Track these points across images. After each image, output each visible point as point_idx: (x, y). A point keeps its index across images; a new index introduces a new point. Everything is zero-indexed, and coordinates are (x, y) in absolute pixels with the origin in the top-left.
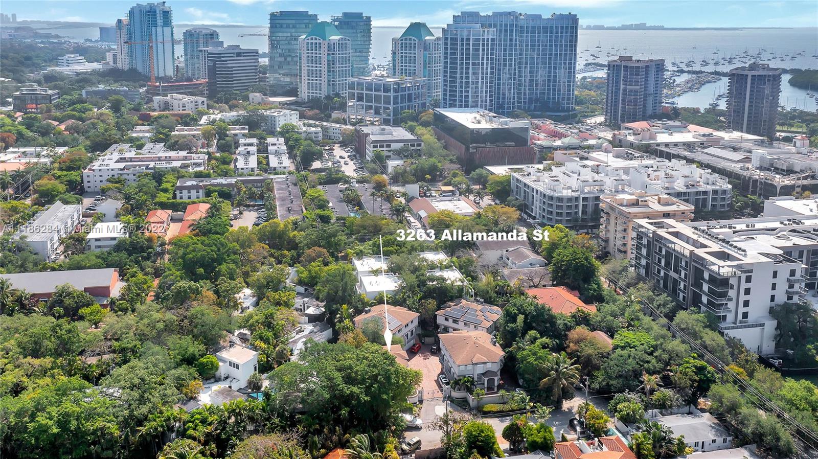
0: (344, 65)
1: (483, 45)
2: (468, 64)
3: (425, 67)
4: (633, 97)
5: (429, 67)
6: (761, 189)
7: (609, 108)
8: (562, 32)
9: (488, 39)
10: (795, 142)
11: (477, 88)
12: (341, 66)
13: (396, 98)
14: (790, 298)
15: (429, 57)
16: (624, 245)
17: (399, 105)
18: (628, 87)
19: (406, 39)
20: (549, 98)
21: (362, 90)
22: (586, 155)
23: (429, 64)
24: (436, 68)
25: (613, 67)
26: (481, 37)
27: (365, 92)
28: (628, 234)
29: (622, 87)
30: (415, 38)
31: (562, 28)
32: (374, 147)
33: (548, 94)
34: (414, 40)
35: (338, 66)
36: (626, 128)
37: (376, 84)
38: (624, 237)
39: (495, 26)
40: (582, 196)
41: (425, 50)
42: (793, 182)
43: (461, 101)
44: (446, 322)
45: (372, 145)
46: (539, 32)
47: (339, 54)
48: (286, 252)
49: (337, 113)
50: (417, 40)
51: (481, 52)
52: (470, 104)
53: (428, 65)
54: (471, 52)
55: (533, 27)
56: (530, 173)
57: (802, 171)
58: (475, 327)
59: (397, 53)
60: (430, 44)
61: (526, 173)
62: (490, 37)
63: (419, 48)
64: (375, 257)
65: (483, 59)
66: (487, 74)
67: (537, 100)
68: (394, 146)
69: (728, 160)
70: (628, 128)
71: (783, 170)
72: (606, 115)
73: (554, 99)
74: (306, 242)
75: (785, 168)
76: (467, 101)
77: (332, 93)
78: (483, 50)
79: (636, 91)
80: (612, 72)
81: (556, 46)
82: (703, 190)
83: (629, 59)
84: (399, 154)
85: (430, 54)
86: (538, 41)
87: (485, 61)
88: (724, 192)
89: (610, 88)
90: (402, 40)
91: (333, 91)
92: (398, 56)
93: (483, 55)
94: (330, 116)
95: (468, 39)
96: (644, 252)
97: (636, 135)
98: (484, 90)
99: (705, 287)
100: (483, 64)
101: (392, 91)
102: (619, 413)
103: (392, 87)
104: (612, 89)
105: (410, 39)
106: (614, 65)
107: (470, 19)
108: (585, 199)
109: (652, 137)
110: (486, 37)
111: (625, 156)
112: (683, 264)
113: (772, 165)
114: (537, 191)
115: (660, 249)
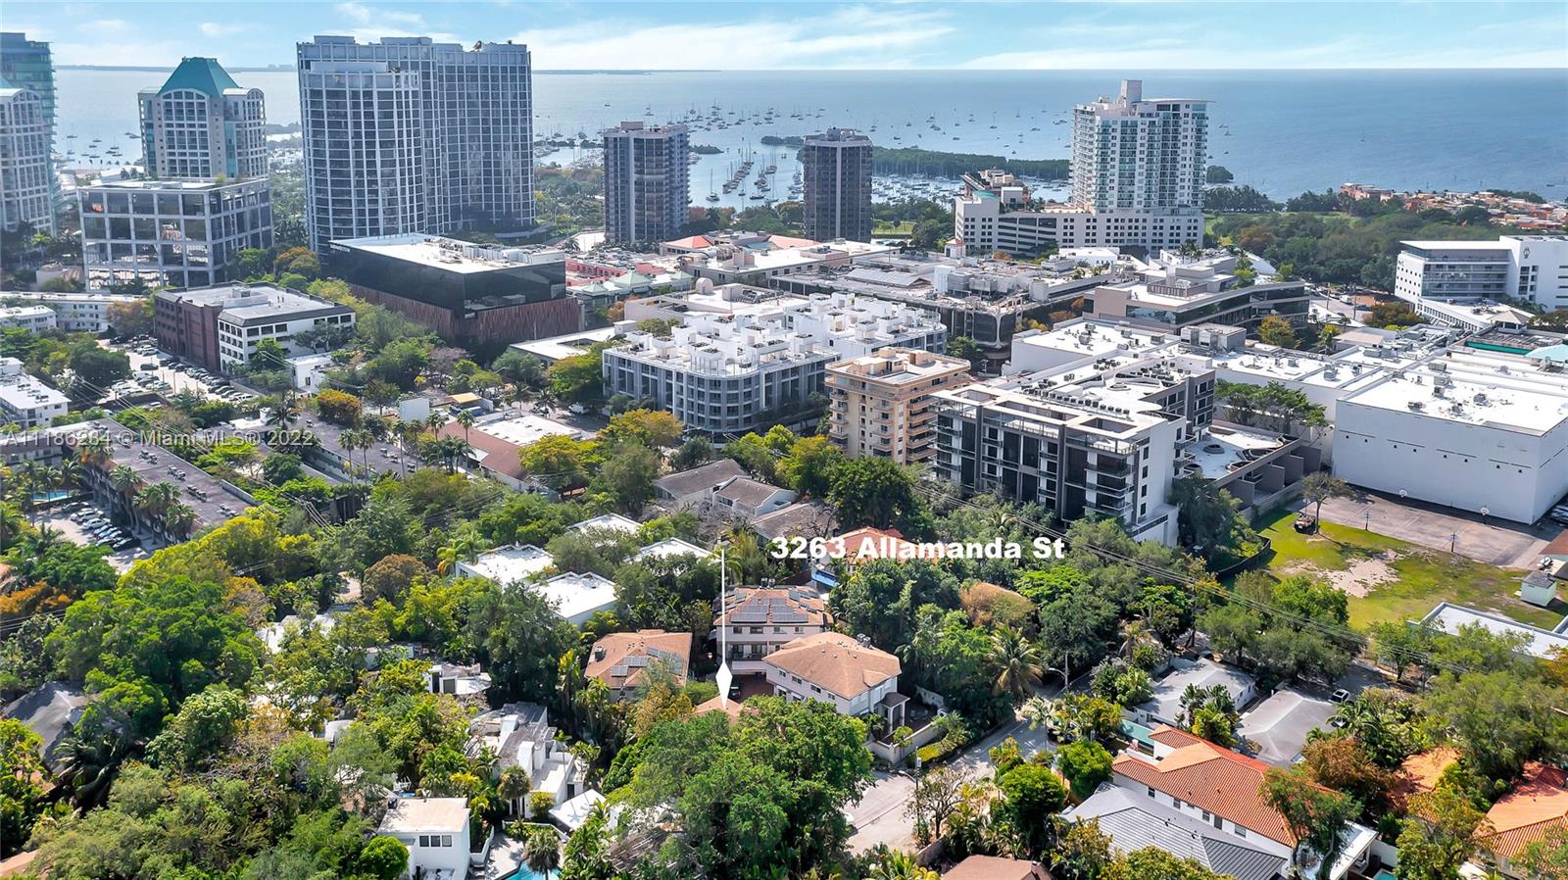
0: (32, 157)
1: (399, 105)
2: (369, 144)
3: (230, 155)
4: (655, 195)
5: (239, 154)
6: (970, 325)
7: (612, 217)
8: (504, 79)
9: (407, 93)
10: (948, 250)
11: (393, 193)
12: (25, 158)
13: (215, 224)
14: (1177, 472)
15: (238, 132)
16: (886, 441)
17: (224, 240)
18: (646, 177)
19: (178, 95)
20: (489, 206)
21: (125, 210)
22: (681, 302)
23: (239, 147)
24: (254, 157)
25: (614, 146)
26: (394, 90)
27: (132, 216)
28: (892, 422)
29: (634, 177)
30: (200, 93)
31: (504, 69)
32: (251, 333)
33: (488, 198)
34: (199, 97)
35: (17, 159)
36: (669, 250)
37: (161, 197)
38: (884, 429)
39: (415, 66)
40: (764, 373)
41: (226, 119)
42: (1012, 309)
43: (362, 222)
44: (738, 635)
45: (244, 331)
46: (461, 79)
47: (18, 131)
48: (290, 585)
49: (50, 270)
50: (207, 97)
51: (396, 119)
52: (381, 225)
53: (236, 151)
54: (376, 121)
55: (450, 69)
56: (641, 346)
57: (1010, 292)
58: (797, 630)
59: (156, 126)
60: (236, 104)
61: (630, 346)
62: (411, 89)
63: (212, 114)
64: (499, 552)
65: (400, 133)
66: (410, 163)
67: (468, 211)
68: (294, 327)
69: (893, 286)
70: (674, 251)
71: (987, 293)
72: (608, 230)
73: (499, 207)
74: (351, 552)
75: (988, 289)
76: (374, 222)
77: (6, 223)
78: (400, 115)
79: (660, 184)
80: (612, 152)
81: (496, 104)
82: (915, 337)
83: (638, 127)
84: (308, 343)
85: (238, 126)
86: (461, 96)
87: (405, 139)
88: (940, 336)
89: (611, 181)
90: (168, 96)
91: (10, 219)
92: (160, 133)
93: (400, 124)
94: (33, 278)
95: (368, 94)
96: (957, 443)
97: (724, 259)
98: (407, 196)
99: (1092, 478)
100: (401, 143)
101: (207, 209)
102: (1124, 693)
103: (206, 201)
104: (616, 183)
105: (189, 95)
106: (615, 139)
107: (339, 52)
108: (769, 377)
109: (749, 262)
110: (403, 90)
111: (748, 297)
112: (1044, 449)
113: (967, 287)
114: (679, 376)
115: (993, 433)
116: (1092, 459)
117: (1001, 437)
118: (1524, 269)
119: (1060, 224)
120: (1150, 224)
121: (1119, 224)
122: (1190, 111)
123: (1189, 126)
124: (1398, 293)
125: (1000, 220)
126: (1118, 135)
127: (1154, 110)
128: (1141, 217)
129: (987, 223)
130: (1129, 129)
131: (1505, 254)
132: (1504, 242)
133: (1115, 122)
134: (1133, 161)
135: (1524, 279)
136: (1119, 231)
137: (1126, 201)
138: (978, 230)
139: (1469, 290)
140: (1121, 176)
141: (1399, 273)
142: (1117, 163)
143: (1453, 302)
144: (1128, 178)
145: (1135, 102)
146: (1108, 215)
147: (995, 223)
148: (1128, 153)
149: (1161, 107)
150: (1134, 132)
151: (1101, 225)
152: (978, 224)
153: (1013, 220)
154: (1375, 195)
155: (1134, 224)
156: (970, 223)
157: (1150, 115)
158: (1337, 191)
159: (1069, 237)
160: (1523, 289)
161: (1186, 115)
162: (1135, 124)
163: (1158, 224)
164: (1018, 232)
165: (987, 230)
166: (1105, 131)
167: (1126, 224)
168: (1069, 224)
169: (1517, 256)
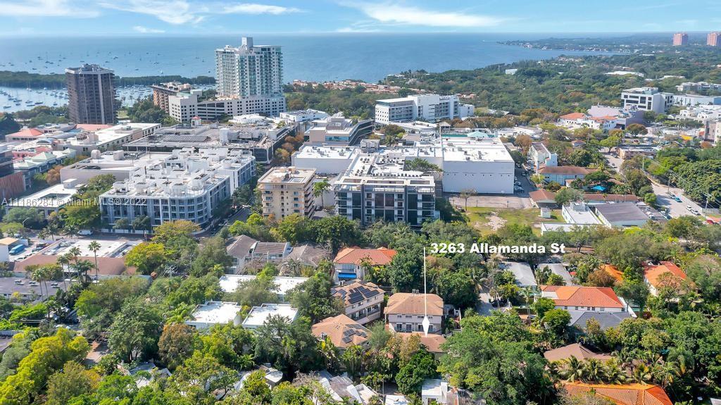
22: (89, 164)
28: (300, 201)
38: (297, 205)
40: (209, 191)
44: (354, 309)
56: (124, 189)
58: (375, 298)
70: (18, 139)
96: (349, 203)
97: (81, 139)
99: (420, 205)
108: (211, 193)
109: (96, 139)
111: (125, 157)
112: (396, 197)
113: (238, 138)
114: (165, 201)
115: (369, 195)
116: (420, 197)
117: (373, 196)
118: (419, 107)
119: (226, 105)
120: (264, 102)
121: (251, 103)
122: (275, 51)
123: (275, 57)
124: (376, 121)
125: (198, 106)
126: (247, 62)
127: (260, 51)
128: (260, 99)
129: (192, 108)
130: (252, 59)
131: (412, 102)
132: (410, 98)
133: (246, 57)
134: (254, 74)
135: (419, 111)
136: (251, 106)
137: (253, 93)
138: (188, 111)
139: (402, 117)
140: (250, 81)
141: (376, 113)
142: (248, 75)
143: (402, 122)
144: (253, 82)
145: (251, 48)
146: (246, 100)
147: (196, 107)
148: (253, 71)
149: (263, 49)
150: (254, 61)
151: (244, 104)
152: (188, 108)
153: (204, 105)
154: (310, 85)
155: (257, 103)
156: (184, 108)
157: (259, 53)
158: (292, 83)
159: (240, 110)
160: (419, 114)
161: (273, 53)
162: (254, 57)
163: (268, 102)
164: (207, 111)
165: (192, 111)
166: (242, 61)
167: (254, 103)
168: (230, 105)
169: (416, 102)
